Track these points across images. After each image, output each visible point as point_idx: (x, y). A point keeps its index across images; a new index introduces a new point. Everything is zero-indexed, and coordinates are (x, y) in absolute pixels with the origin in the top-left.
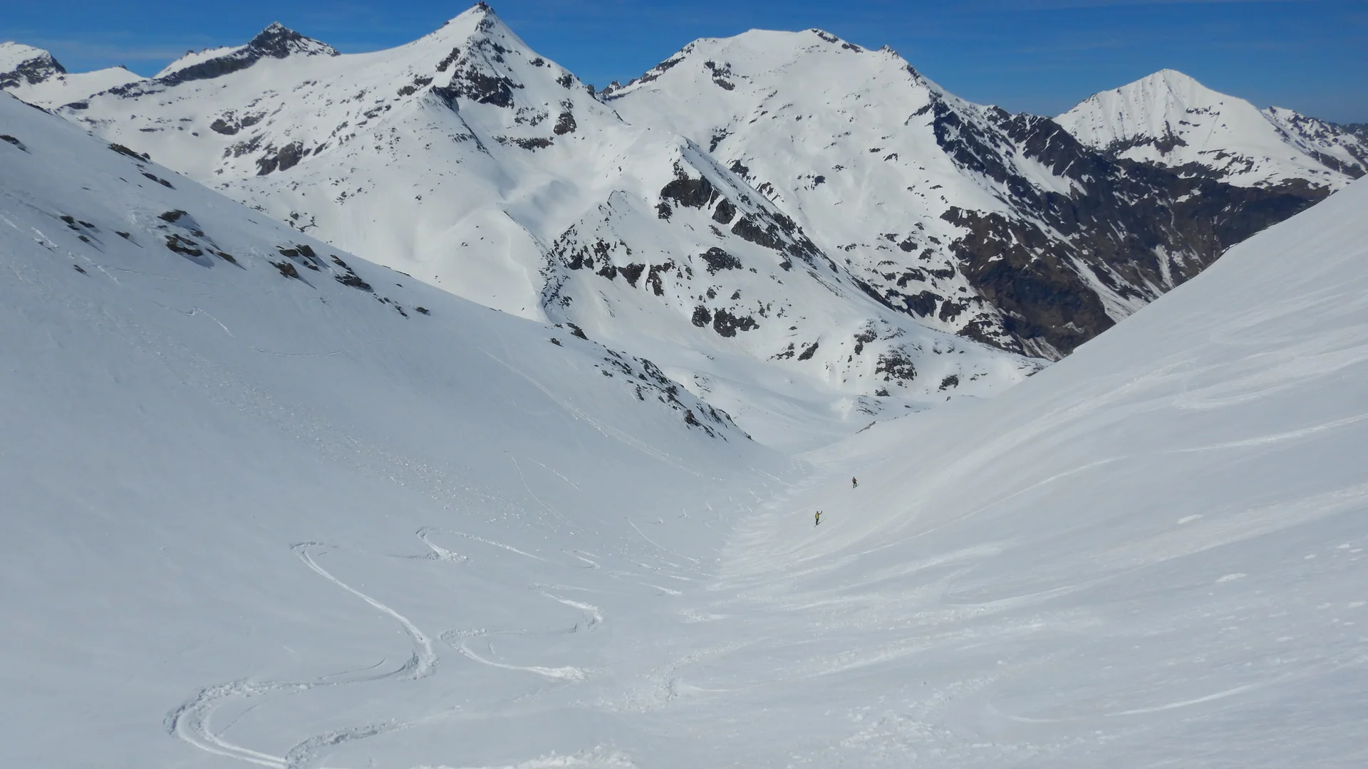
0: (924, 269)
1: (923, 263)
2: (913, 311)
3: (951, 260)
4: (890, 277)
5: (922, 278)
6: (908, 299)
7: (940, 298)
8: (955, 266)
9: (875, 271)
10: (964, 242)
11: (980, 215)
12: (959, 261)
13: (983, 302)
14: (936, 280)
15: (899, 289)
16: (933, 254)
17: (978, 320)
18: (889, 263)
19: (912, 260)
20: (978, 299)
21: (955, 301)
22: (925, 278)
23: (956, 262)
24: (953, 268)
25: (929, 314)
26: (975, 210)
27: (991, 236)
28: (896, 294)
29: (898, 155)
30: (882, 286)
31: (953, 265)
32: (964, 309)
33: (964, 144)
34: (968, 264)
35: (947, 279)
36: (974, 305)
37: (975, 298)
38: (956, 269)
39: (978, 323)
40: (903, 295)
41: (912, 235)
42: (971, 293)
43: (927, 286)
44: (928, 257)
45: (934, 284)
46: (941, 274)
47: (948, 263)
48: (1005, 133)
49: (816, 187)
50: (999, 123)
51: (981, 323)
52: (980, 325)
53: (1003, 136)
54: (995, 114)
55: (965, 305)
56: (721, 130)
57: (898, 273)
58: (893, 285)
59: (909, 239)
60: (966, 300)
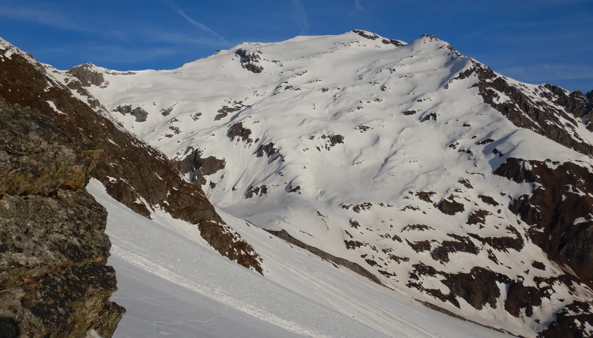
0: (476, 237)
1: (474, 229)
2: (458, 298)
3: (516, 226)
4: (420, 246)
5: (473, 250)
6: (451, 280)
7: (503, 278)
8: (522, 233)
9: (396, 238)
10: (533, 200)
11: (550, 165)
12: (528, 227)
13: (575, 284)
14: (495, 252)
15: (436, 265)
16: (487, 218)
17: (571, 313)
18: (420, 227)
19: (457, 224)
20: (566, 279)
21: (529, 282)
22: (477, 248)
23: (523, 228)
24: (518, 234)
25: (488, 304)
26: (541, 160)
27: (571, 190)
28: (431, 272)
29: (437, 114)
30: (406, 259)
31: (519, 230)
32: (544, 295)
33: (517, 109)
34: (542, 230)
35: (511, 250)
36: (560, 290)
37: (561, 278)
38: (524, 237)
39: (574, 317)
40: (442, 273)
41: (455, 194)
42: (551, 269)
43: (481, 260)
44: (480, 221)
45: (493, 258)
46: (502, 243)
47: (511, 229)
48: (560, 107)
49: (332, 148)
50: (554, 99)
51: (579, 317)
52: (576, 321)
53: (560, 111)
54: (548, 91)
55: (546, 288)
56: (235, 102)
57: (434, 241)
58: (425, 257)
59: (451, 197)
60: (546, 281)
